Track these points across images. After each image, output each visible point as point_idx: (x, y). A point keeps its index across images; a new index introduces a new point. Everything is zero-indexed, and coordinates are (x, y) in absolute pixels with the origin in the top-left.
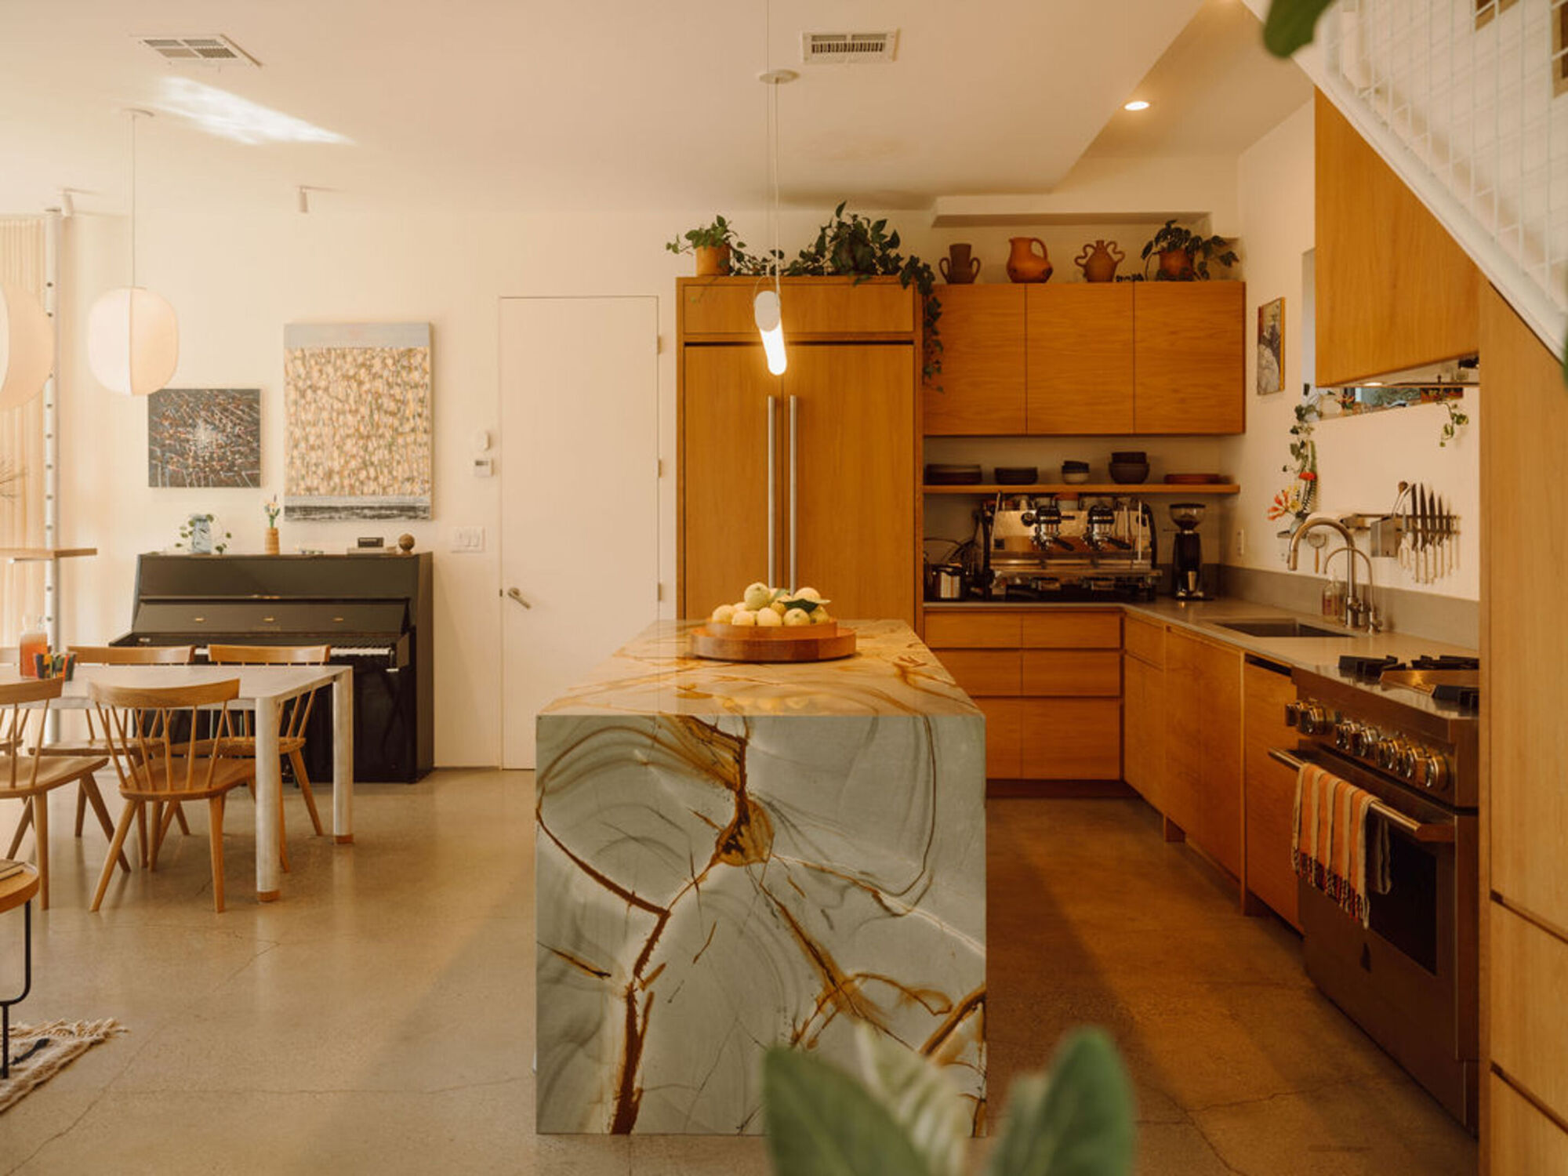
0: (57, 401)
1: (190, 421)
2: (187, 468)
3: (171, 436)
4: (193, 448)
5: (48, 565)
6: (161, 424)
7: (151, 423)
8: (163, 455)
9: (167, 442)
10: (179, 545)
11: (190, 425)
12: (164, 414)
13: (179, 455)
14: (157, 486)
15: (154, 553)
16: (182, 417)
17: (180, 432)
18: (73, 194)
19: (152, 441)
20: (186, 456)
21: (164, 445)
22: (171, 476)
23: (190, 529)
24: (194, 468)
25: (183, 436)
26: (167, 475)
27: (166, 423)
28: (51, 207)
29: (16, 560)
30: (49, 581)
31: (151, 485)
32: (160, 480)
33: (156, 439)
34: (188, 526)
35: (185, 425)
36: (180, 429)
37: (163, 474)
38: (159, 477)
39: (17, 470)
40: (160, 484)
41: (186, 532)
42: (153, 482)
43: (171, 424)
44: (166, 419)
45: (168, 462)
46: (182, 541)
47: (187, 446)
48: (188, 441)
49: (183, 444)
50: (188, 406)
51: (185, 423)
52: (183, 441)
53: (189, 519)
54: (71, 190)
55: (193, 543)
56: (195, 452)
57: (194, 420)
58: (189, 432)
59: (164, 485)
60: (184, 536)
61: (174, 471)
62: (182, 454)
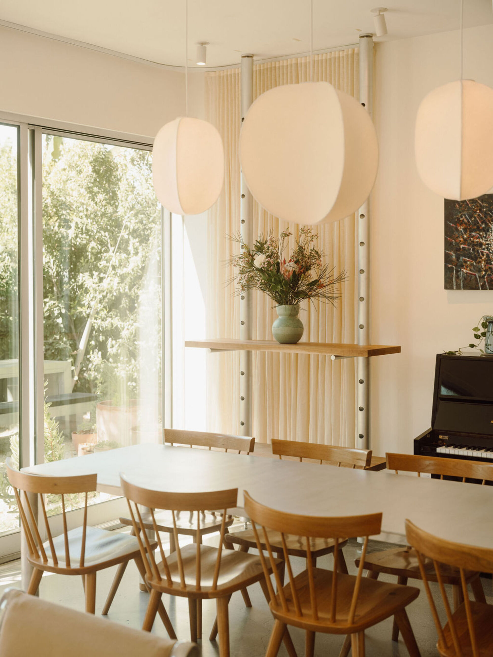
0: (369, 211)
1: (483, 226)
2: (480, 271)
3: (465, 240)
4: (486, 251)
5: (360, 361)
6: (457, 229)
7: (447, 227)
8: (458, 258)
9: (462, 246)
10: (472, 346)
11: (483, 230)
12: (459, 219)
13: (472, 259)
14: (452, 288)
15: (450, 353)
16: (476, 223)
17: (473, 237)
18: (385, 14)
19: (448, 245)
20: (479, 260)
21: (458, 250)
22: (465, 279)
23: (482, 330)
24: (486, 271)
25: (476, 240)
26: (461, 277)
27: (461, 228)
28: (364, 33)
29: (336, 356)
30: (361, 375)
31: (446, 288)
32: (455, 283)
33: (452, 243)
34: (480, 327)
35: (478, 229)
36: (474, 234)
37: (458, 277)
38: (454, 280)
39: (336, 276)
40: (455, 287)
41: (479, 333)
42: (448, 285)
43: (465, 230)
44: (461, 224)
45: (462, 266)
46: (476, 342)
47: (480, 250)
48: (481, 245)
49: (477, 248)
50: (480, 210)
51: (478, 228)
52: (476, 245)
53: (483, 321)
54: (385, 10)
55: (486, 345)
56: (488, 256)
57: (486, 224)
58: (482, 237)
59: (458, 288)
60: (477, 337)
61: (467, 273)
62: (476, 258)
